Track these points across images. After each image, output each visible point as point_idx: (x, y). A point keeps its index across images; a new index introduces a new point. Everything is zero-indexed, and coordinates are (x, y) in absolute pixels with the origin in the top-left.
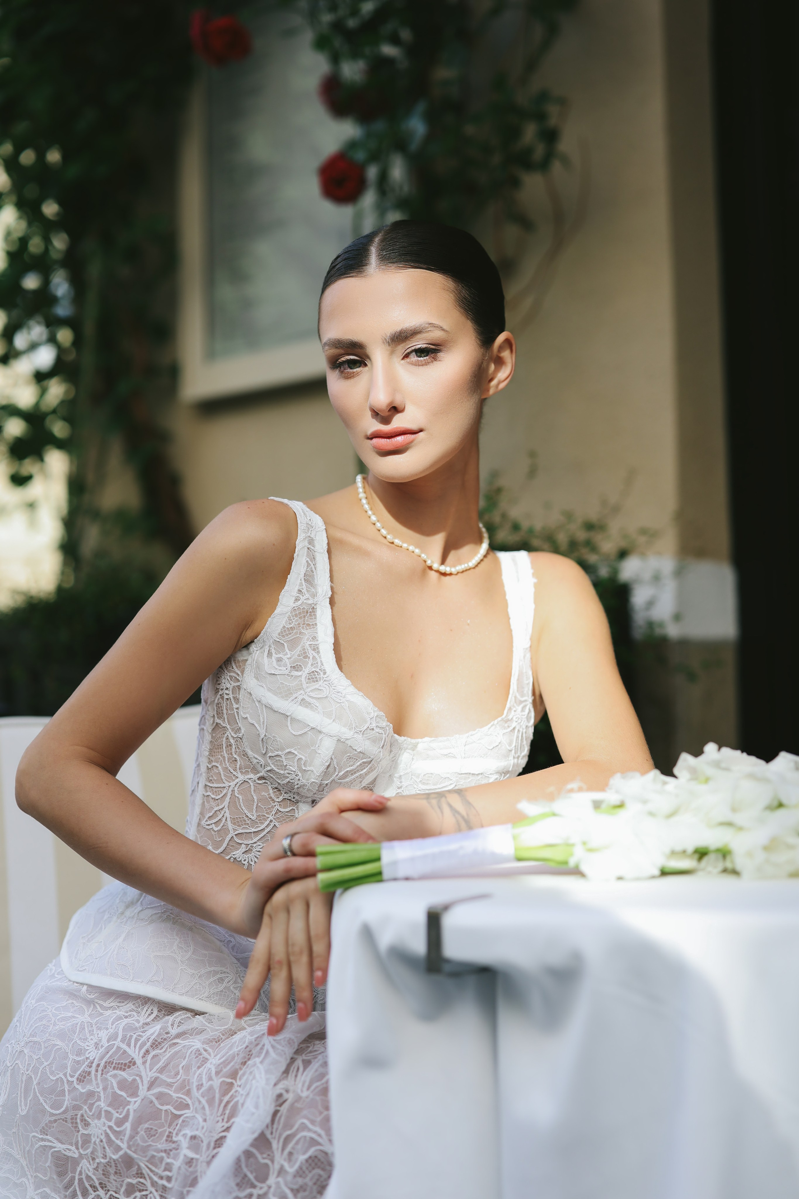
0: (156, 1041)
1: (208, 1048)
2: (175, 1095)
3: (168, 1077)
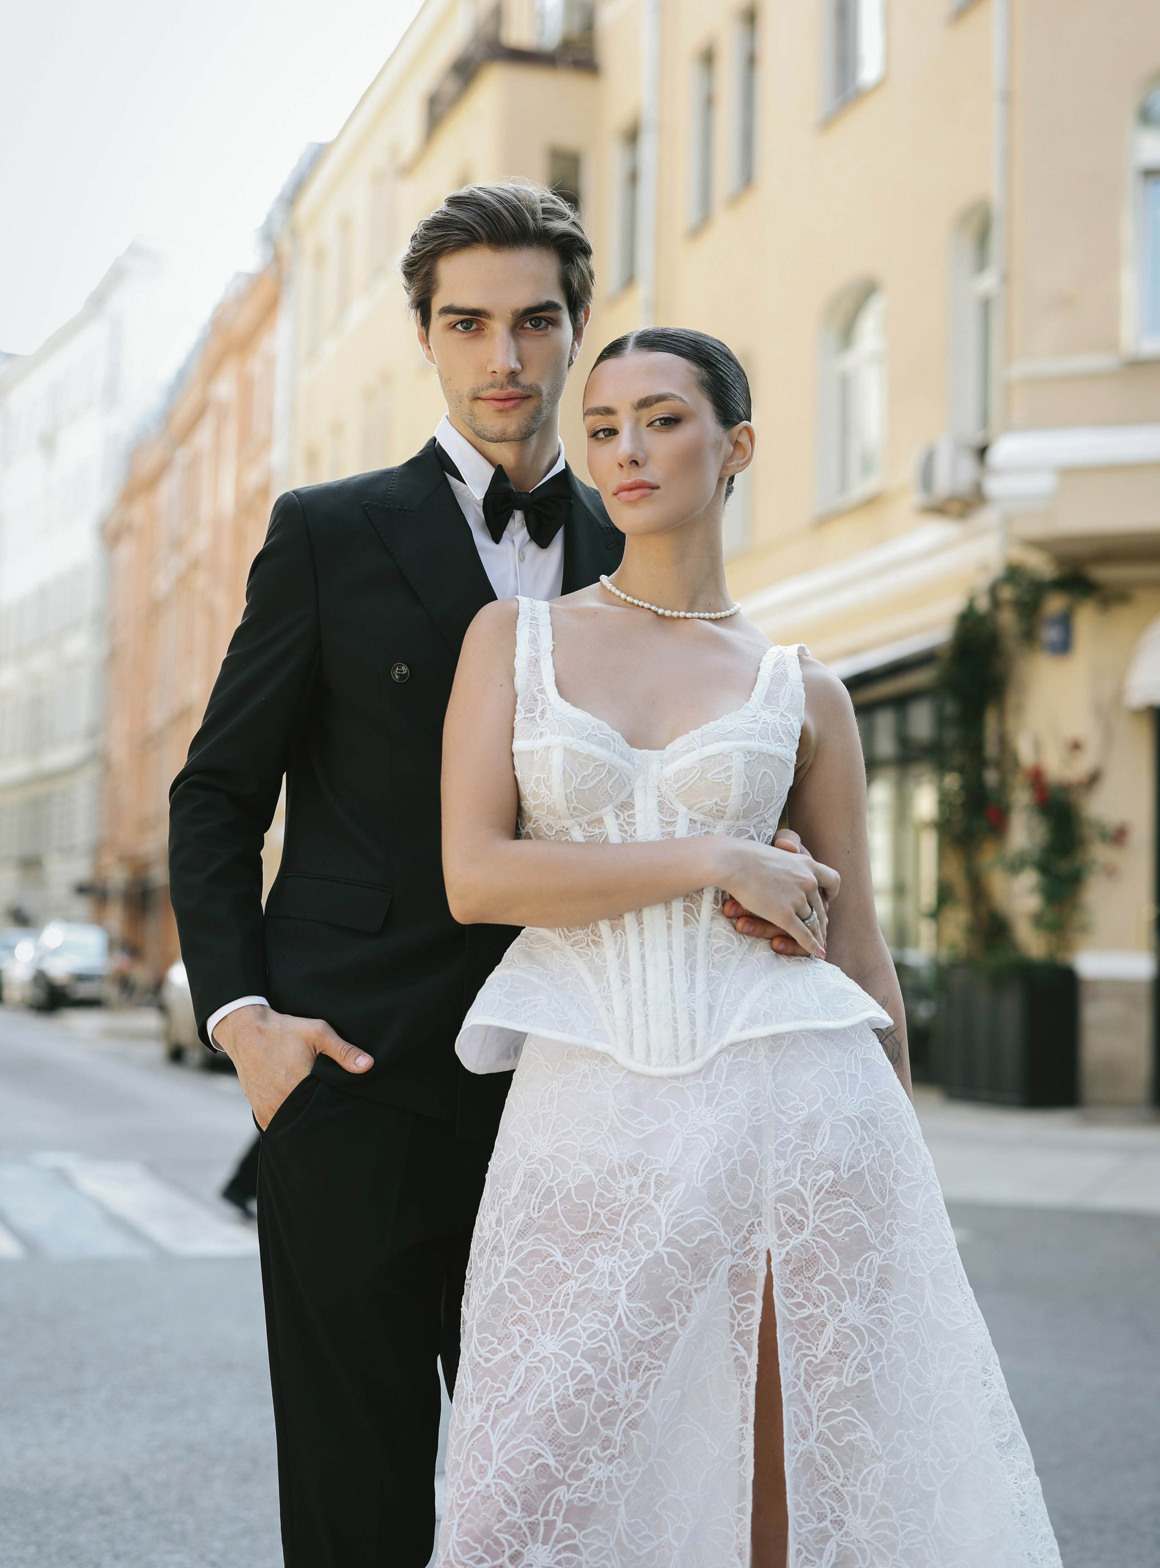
0: (520, 1231)
1: (567, 1262)
2: (522, 1289)
3: (523, 1270)
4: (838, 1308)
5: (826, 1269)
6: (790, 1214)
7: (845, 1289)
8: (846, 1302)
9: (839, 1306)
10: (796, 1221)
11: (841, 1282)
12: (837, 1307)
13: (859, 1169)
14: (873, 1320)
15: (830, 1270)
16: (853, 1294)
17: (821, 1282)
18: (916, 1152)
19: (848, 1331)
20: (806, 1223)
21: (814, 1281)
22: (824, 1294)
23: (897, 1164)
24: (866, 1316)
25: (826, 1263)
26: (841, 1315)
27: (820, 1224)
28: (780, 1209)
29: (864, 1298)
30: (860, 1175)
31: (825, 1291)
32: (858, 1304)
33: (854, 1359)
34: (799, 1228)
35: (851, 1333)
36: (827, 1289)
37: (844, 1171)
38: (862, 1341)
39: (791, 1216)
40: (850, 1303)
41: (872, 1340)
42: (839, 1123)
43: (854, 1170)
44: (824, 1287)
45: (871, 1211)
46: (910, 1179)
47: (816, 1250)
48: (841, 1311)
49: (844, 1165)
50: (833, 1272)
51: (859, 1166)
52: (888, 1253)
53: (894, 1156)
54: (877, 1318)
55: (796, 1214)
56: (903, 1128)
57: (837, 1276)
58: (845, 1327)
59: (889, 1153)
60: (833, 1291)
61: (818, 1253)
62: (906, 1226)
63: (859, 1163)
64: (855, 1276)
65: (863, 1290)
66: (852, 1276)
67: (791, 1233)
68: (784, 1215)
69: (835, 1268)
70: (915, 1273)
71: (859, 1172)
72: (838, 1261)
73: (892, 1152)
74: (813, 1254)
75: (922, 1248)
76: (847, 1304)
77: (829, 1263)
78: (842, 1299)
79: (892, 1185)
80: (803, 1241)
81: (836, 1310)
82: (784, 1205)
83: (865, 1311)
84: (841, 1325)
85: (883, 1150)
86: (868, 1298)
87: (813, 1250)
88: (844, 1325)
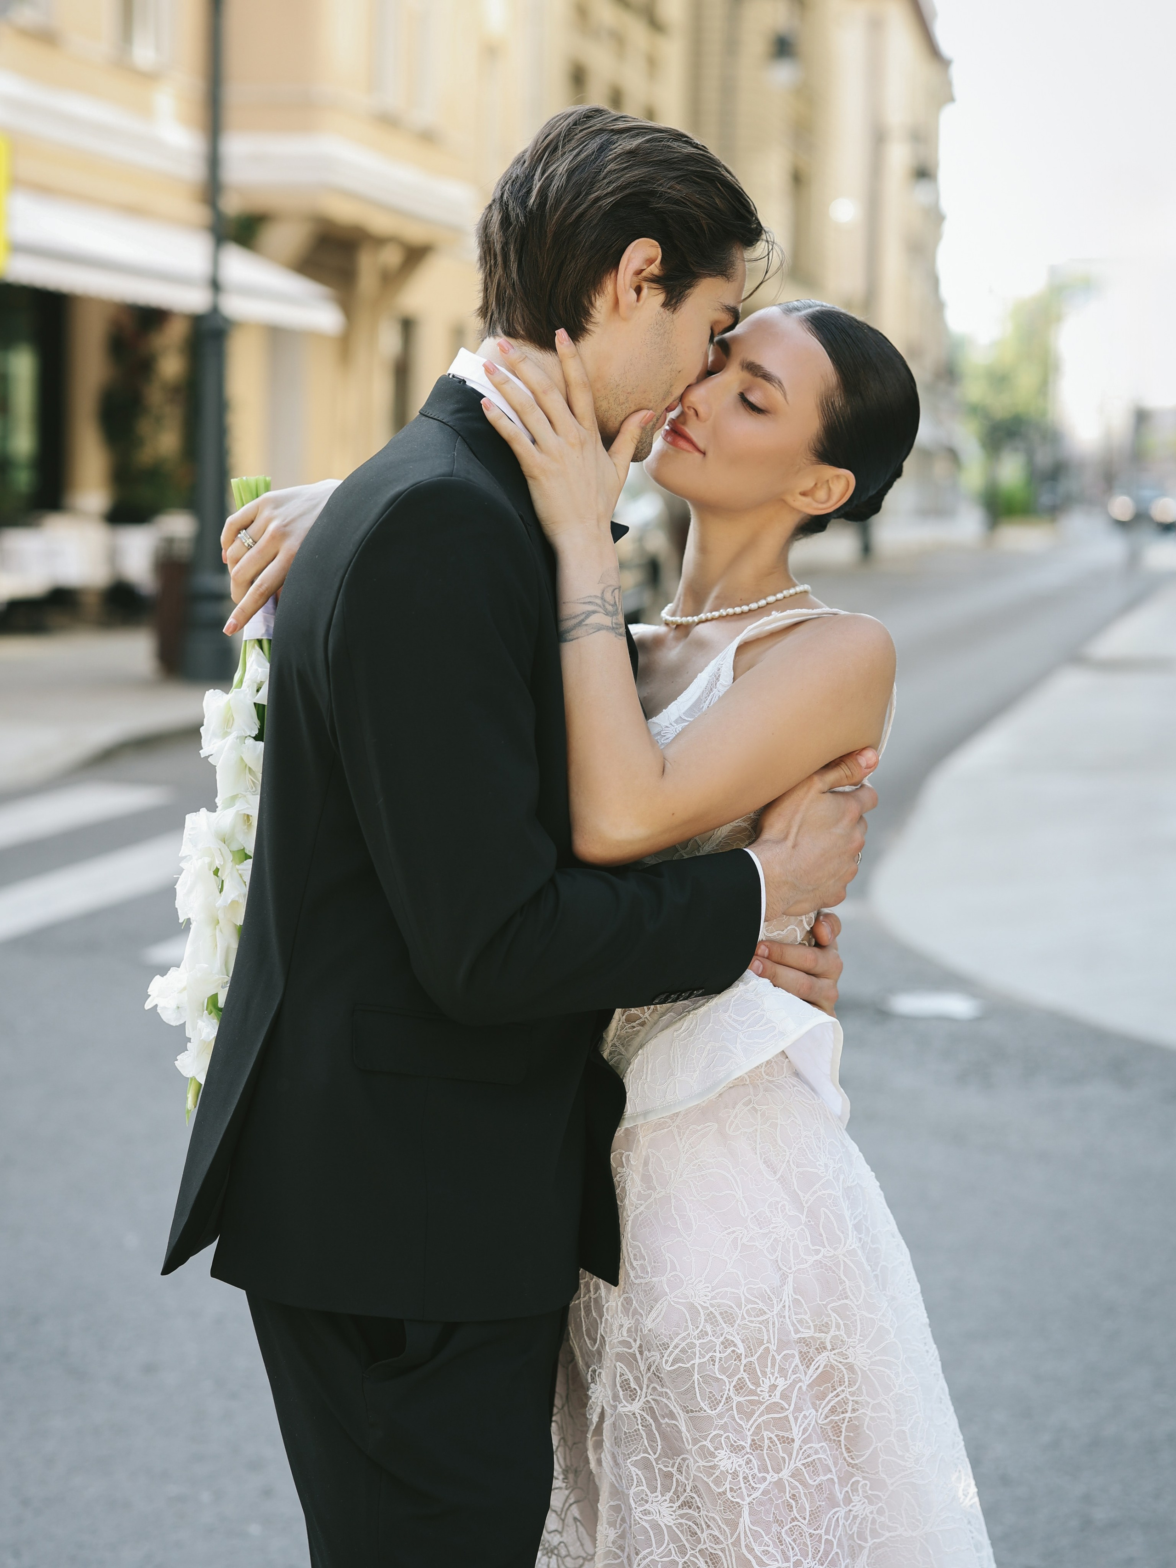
4: (646, 1498)
5: (646, 1451)
6: (626, 1377)
7: (659, 1480)
8: (655, 1494)
9: (647, 1495)
10: (630, 1387)
11: (657, 1471)
12: (644, 1496)
13: (688, 1365)
14: (681, 1524)
15: (650, 1455)
16: (666, 1489)
17: (635, 1463)
18: (769, 1364)
19: (647, 1526)
20: (639, 1393)
21: (629, 1460)
22: (635, 1477)
23: (745, 1371)
24: (673, 1517)
25: (647, 1445)
26: (647, 1506)
27: (651, 1401)
28: (618, 1368)
29: (678, 1497)
30: (689, 1372)
31: (637, 1474)
32: (668, 1500)
33: (644, 1558)
34: (630, 1396)
35: (649, 1529)
36: (639, 1473)
37: (667, 1362)
38: (660, 1543)
39: (626, 1380)
40: (660, 1496)
41: (671, 1546)
42: (678, 1306)
43: (680, 1364)
44: (637, 1470)
45: (691, 1414)
46: (753, 1393)
47: (640, 1427)
48: (647, 1502)
49: (669, 1356)
50: (652, 1458)
51: (688, 1362)
52: (703, 1466)
53: (744, 1362)
54: (686, 1524)
55: (631, 1379)
56: (765, 1334)
57: (654, 1463)
58: (646, 1521)
59: (739, 1357)
60: (645, 1478)
61: (641, 1431)
62: (735, 1442)
63: (691, 1358)
64: (674, 1471)
65: (679, 1488)
66: (670, 1469)
67: (622, 1397)
68: (620, 1376)
69: (655, 1454)
70: (733, 1497)
71: (687, 1369)
72: (660, 1447)
73: (743, 1356)
74: (635, 1431)
75: (747, 1471)
76: (657, 1497)
77: (651, 1446)
78: (654, 1490)
79: (731, 1394)
80: (630, 1411)
81: (642, 1498)
82: (623, 1366)
83: (674, 1512)
84: (642, 1516)
85: (733, 1351)
86: (682, 1499)
87: (636, 1427)
88: (645, 1518)
